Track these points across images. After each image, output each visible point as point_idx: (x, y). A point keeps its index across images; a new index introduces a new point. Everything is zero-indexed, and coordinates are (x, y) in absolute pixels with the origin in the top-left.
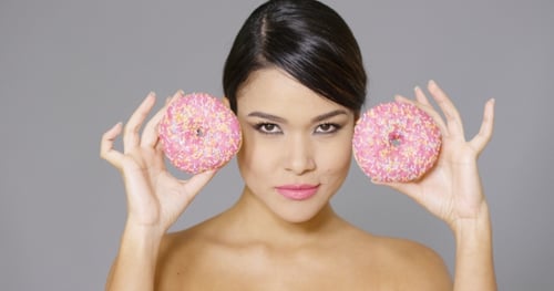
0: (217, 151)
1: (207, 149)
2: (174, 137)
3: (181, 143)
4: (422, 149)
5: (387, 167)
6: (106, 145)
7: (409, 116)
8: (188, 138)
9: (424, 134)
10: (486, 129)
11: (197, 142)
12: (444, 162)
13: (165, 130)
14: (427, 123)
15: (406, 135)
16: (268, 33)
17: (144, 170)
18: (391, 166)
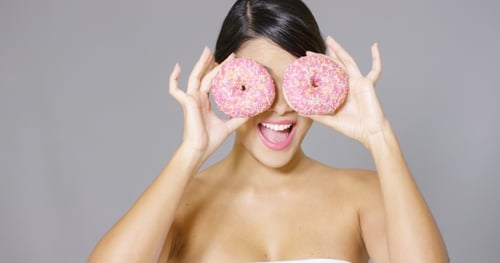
0: (255, 104)
1: (248, 102)
2: (223, 88)
3: (229, 94)
4: (335, 89)
5: (311, 102)
6: (173, 84)
7: (324, 64)
8: (234, 91)
9: (336, 77)
10: (377, 65)
11: (241, 95)
12: (351, 97)
13: (218, 83)
14: (338, 70)
15: (323, 79)
16: (252, 14)
17: (200, 108)
18: (314, 101)
